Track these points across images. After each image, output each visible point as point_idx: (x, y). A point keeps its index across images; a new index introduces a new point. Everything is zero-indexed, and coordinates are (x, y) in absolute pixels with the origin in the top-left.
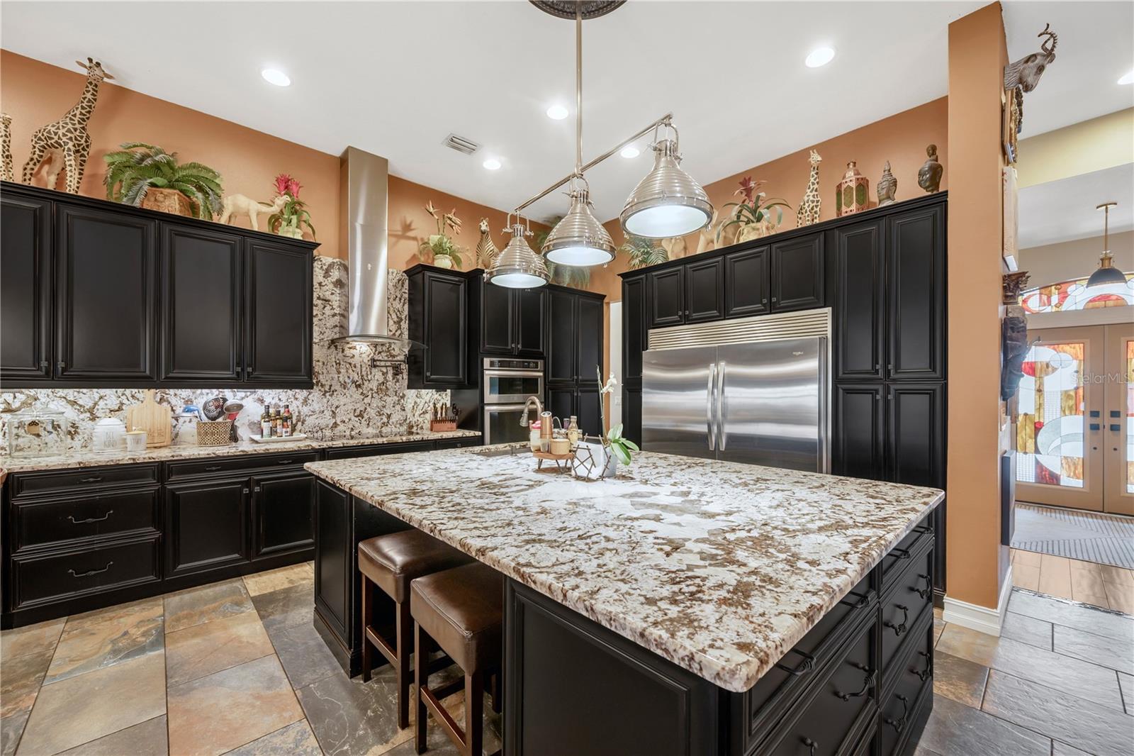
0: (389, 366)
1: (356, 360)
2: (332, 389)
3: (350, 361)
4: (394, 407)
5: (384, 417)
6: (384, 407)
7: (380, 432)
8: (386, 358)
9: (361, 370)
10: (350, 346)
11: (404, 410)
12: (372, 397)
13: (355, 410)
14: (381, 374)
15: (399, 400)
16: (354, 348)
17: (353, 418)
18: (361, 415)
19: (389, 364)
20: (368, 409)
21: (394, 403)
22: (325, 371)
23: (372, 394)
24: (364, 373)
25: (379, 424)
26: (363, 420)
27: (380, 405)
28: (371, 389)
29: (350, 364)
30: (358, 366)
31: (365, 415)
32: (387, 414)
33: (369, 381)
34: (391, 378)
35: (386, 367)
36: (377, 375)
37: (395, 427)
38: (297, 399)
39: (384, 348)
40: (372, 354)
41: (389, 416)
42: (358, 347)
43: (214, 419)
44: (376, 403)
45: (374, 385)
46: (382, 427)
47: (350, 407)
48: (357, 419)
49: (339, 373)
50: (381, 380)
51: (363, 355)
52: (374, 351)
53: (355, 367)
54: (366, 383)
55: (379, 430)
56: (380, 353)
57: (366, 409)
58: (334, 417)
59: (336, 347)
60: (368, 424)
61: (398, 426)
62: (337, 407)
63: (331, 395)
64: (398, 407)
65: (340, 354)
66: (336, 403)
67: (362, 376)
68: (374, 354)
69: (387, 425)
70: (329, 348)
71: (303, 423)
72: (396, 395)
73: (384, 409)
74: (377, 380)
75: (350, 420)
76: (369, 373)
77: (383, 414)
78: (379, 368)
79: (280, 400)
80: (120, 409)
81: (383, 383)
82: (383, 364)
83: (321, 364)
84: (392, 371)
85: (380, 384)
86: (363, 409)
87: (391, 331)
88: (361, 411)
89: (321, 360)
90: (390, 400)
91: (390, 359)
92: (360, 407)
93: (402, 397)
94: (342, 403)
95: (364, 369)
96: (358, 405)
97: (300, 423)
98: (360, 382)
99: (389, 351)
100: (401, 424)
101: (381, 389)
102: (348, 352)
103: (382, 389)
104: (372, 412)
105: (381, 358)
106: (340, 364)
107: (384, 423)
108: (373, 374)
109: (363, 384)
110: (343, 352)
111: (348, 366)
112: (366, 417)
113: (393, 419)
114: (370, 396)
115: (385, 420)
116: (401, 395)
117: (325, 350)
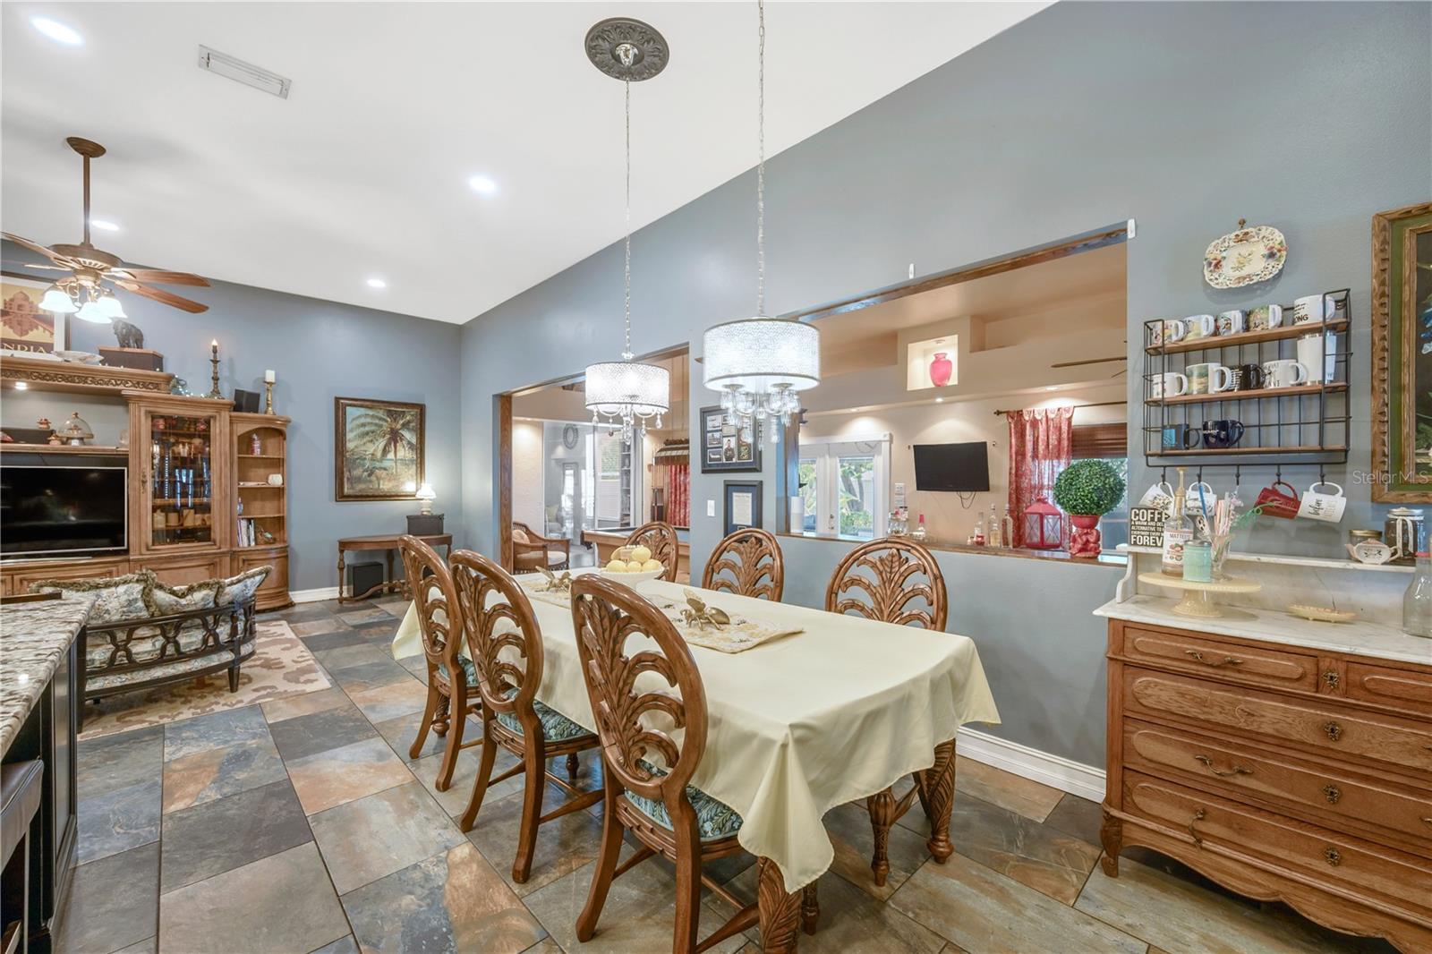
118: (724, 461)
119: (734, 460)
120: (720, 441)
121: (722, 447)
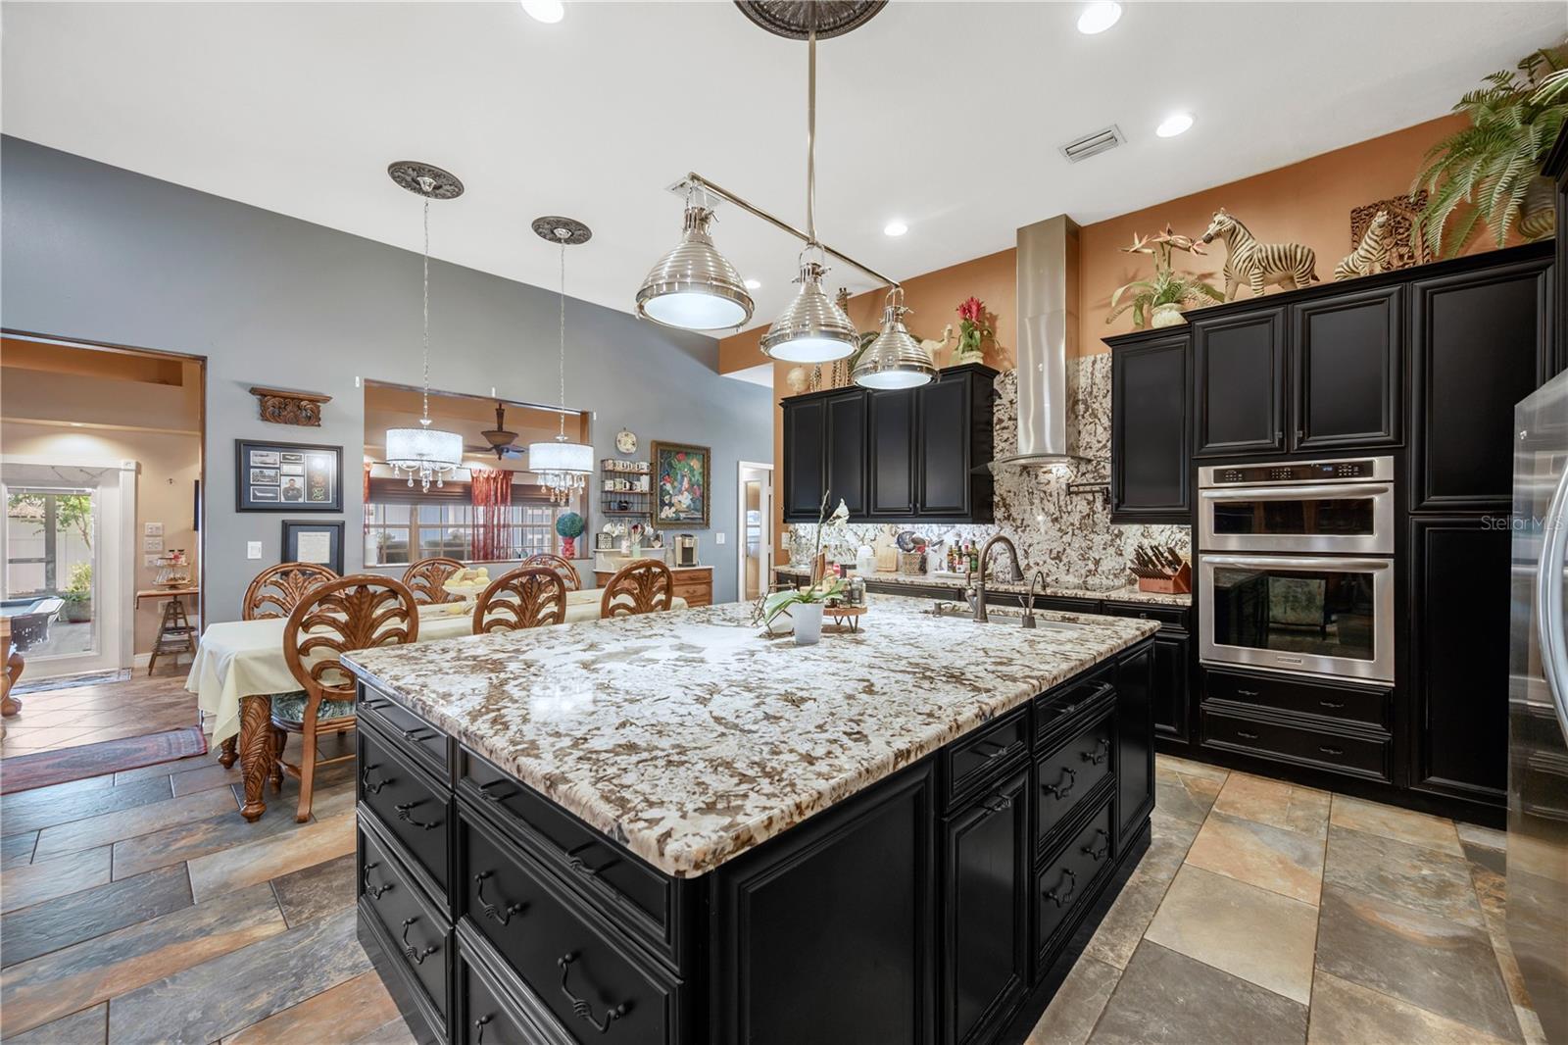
0: (1097, 492)
1: (1053, 487)
2: (1025, 523)
3: (1045, 488)
4: (1104, 549)
5: (1090, 562)
6: (1091, 548)
7: (1085, 582)
8: (1093, 481)
9: (1058, 500)
10: (1044, 470)
11: (1121, 555)
12: (1073, 534)
13: (1051, 551)
14: (1085, 503)
15: (1112, 540)
16: (1050, 472)
17: (1049, 560)
18: (1058, 558)
19: (1097, 488)
20: (1068, 551)
21: (1105, 544)
22: (1016, 503)
23: (1073, 530)
24: (1062, 503)
25: (1083, 572)
26: (1061, 565)
27: (1084, 545)
28: (1072, 524)
29: (1045, 492)
30: (1055, 494)
31: (1064, 558)
32: (1095, 559)
33: (1069, 513)
34: (1100, 509)
35: (1093, 492)
36: (1080, 505)
37: (1107, 578)
38: (989, 535)
39: (1090, 467)
40: (1073, 478)
41: (1097, 562)
42: (1054, 471)
43: (909, 551)
44: (1078, 542)
45: (1076, 518)
46: (1087, 576)
47: (1045, 546)
48: (1053, 562)
49: (1032, 504)
50: (1086, 510)
51: (1061, 480)
52: (1075, 473)
53: (1051, 496)
54: (1065, 516)
55: (1083, 579)
56: (1084, 474)
57: (1065, 550)
58: (1026, 558)
59: (1028, 473)
60: (1068, 570)
61: (1111, 577)
62: (1030, 546)
63: (1023, 531)
64: (1111, 550)
65: (1034, 481)
66: (1030, 541)
67: (1060, 507)
68: (1076, 477)
69: (1094, 575)
70: (1021, 475)
71: (995, 562)
72: (1108, 532)
73: (1091, 552)
74: (1080, 512)
75: (1045, 562)
76: (1069, 502)
77: (1089, 559)
78: (1083, 495)
79: (974, 535)
80: (875, 539)
81: (1088, 515)
82: (1088, 488)
83: (1012, 494)
84: (1101, 498)
85: (1084, 517)
86: (1061, 550)
87: (1099, 442)
88: (1059, 552)
89: (1012, 490)
90: (1099, 540)
91: (1099, 481)
92: (1057, 547)
93: (1117, 536)
94: (1035, 541)
95: (1062, 498)
96: (1055, 545)
97: (992, 562)
98: (1057, 514)
99: (1096, 471)
100: (1115, 576)
101: (1085, 524)
102: (1043, 478)
103: (1087, 523)
104: (1073, 555)
105: (1085, 481)
106: (1033, 493)
107: (1090, 571)
108: (1074, 504)
109: (1061, 517)
110: (1036, 478)
111: (1042, 495)
112: (1065, 560)
113: (1104, 566)
114: (1070, 533)
115: (1091, 566)
116: (1116, 532)
117: (1016, 478)
118: (283, 500)
119: (301, 500)
120: (274, 479)
121: (279, 486)
